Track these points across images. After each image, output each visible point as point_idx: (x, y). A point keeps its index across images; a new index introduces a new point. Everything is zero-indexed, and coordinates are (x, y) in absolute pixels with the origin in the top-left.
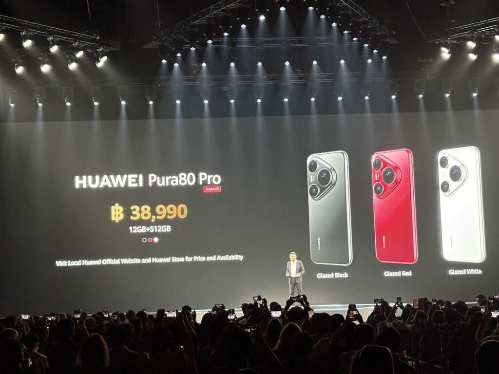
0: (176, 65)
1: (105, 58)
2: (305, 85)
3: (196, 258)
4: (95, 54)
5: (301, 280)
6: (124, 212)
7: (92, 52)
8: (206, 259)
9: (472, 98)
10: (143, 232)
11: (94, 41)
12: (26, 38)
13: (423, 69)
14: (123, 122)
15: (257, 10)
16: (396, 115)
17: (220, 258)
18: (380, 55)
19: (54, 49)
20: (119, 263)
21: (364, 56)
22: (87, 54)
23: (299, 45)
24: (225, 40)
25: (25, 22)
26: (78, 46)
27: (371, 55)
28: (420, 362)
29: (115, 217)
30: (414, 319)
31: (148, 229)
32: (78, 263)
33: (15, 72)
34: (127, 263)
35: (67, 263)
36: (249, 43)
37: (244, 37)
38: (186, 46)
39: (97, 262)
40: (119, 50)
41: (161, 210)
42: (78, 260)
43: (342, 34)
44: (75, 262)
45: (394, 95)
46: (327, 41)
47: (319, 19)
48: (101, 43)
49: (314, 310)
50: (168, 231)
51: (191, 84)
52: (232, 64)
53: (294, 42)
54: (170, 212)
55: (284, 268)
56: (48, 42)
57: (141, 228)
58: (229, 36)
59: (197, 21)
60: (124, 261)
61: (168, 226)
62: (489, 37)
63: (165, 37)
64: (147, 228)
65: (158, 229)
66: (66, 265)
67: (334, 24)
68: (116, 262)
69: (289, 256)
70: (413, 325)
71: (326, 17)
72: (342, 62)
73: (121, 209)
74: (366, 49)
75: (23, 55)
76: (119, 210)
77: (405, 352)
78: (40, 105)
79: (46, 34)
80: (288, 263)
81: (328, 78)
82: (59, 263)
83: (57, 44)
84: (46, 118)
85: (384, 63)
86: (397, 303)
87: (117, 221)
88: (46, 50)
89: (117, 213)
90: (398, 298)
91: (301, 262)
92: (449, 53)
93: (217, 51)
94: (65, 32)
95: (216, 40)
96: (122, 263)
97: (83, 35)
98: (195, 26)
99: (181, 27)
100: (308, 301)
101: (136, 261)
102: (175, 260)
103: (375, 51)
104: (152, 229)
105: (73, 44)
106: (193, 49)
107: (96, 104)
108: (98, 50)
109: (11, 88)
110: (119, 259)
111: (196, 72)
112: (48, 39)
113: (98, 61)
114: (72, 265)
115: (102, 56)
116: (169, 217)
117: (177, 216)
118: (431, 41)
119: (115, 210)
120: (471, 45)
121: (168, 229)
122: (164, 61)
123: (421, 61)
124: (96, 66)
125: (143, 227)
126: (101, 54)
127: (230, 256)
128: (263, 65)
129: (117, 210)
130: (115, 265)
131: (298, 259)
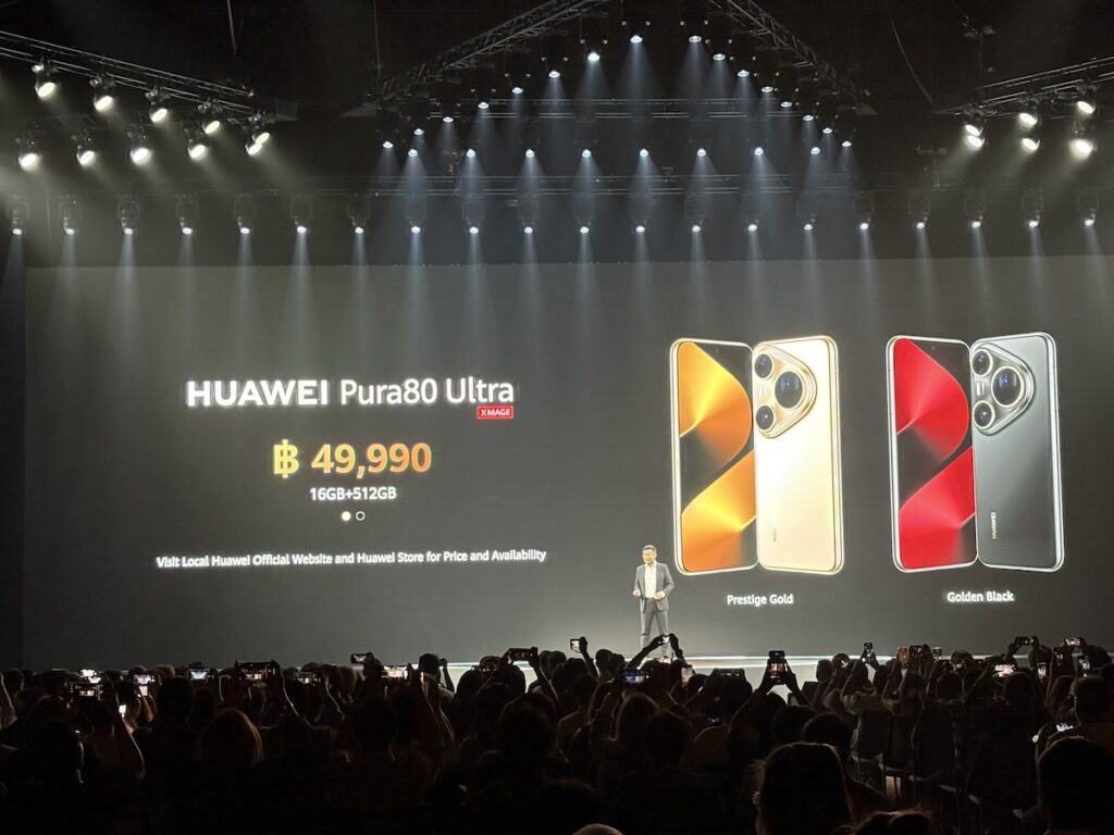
0: (413, 153)
1: (265, 137)
2: (680, 200)
3: (448, 556)
4: (244, 128)
5: (666, 604)
6: (299, 458)
7: (238, 122)
8: (469, 557)
9: (1026, 232)
10: (339, 498)
11: (243, 100)
12: (100, 92)
13: (926, 169)
14: (301, 270)
15: (582, 42)
16: (868, 264)
17: (497, 556)
18: (838, 138)
19: (160, 116)
20: (288, 563)
21: (804, 140)
22: (226, 126)
23: (668, 115)
24: (516, 102)
25: (100, 59)
26: (209, 110)
27: (819, 139)
28: (911, 778)
29: (282, 467)
30: (900, 689)
31: (349, 494)
32: (202, 562)
33: (77, 163)
34: (305, 563)
35: (180, 563)
36: (565, 109)
37: (555, 98)
38: (434, 115)
39: (243, 561)
40: (295, 119)
41: (377, 453)
42: (202, 555)
43: (760, 95)
44: (198, 559)
45: (866, 222)
46: (727, 108)
47: (713, 61)
48: (256, 106)
49: (694, 667)
50: (390, 497)
51: (443, 193)
52: (530, 154)
53: (659, 109)
54: (396, 459)
55: (630, 578)
56: (147, 102)
57: (335, 492)
58: (523, 95)
59: (458, 62)
60: (299, 559)
61: (390, 488)
62: (1065, 104)
63: (391, 95)
64: (346, 491)
65: (370, 493)
66: (178, 565)
67: (743, 74)
68: (283, 560)
69: (642, 553)
70: (897, 702)
71: (727, 59)
72: (759, 151)
73: (294, 450)
74: (809, 125)
75: (93, 128)
76: (289, 453)
77: (880, 757)
78: (128, 231)
79: (143, 85)
80: (639, 568)
81: (728, 184)
82: (165, 562)
83: (165, 105)
84: (141, 259)
85: (846, 154)
86: (864, 655)
87: (285, 476)
88: (143, 117)
89: (286, 458)
90: (866, 645)
91: (665, 565)
92: (981, 137)
93: (498, 124)
94: (183, 80)
95: (495, 102)
96: (295, 562)
97: (220, 89)
98: (452, 72)
99: (424, 74)
100: (680, 647)
101: (324, 559)
102: (405, 558)
103: (827, 131)
104: (357, 494)
105: (200, 107)
106: (448, 120)
107: (245, 231)
108: (250, 119)
109: (67, 197)
110: (288, 556)
111: (455, 167)
112: (147, 95)
113: (252, 143)
114: (191, 565)
115: (259, 133)
116: (393, 469)
117: (410, 468)
118: (944, 112)
119: (282, 452)
120: (1028, 120)
121: (391, 493)
122: (388, 145)
123: (923, 152)
124: (247, 154)
125: (339, 489)
126: (257, 127)
127: (519, 553)
128: (593, 155)
129: (285, 453)
130: (279, 567)
131: (658, 559)
